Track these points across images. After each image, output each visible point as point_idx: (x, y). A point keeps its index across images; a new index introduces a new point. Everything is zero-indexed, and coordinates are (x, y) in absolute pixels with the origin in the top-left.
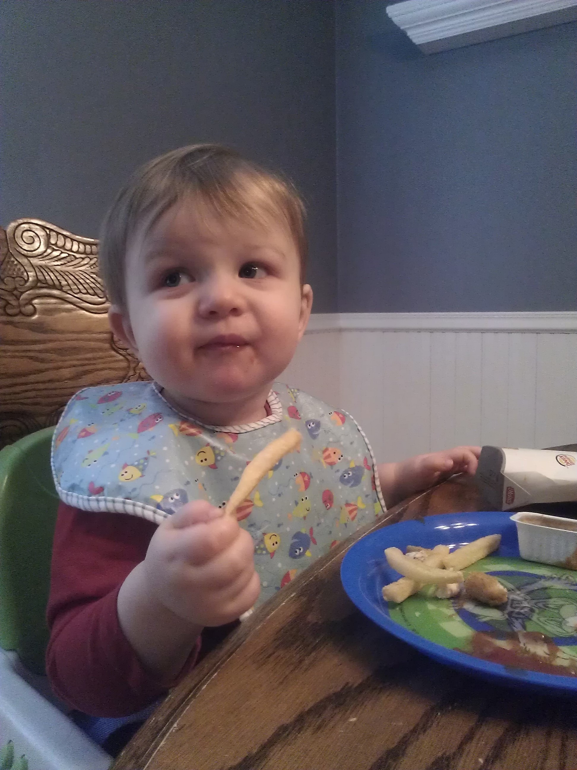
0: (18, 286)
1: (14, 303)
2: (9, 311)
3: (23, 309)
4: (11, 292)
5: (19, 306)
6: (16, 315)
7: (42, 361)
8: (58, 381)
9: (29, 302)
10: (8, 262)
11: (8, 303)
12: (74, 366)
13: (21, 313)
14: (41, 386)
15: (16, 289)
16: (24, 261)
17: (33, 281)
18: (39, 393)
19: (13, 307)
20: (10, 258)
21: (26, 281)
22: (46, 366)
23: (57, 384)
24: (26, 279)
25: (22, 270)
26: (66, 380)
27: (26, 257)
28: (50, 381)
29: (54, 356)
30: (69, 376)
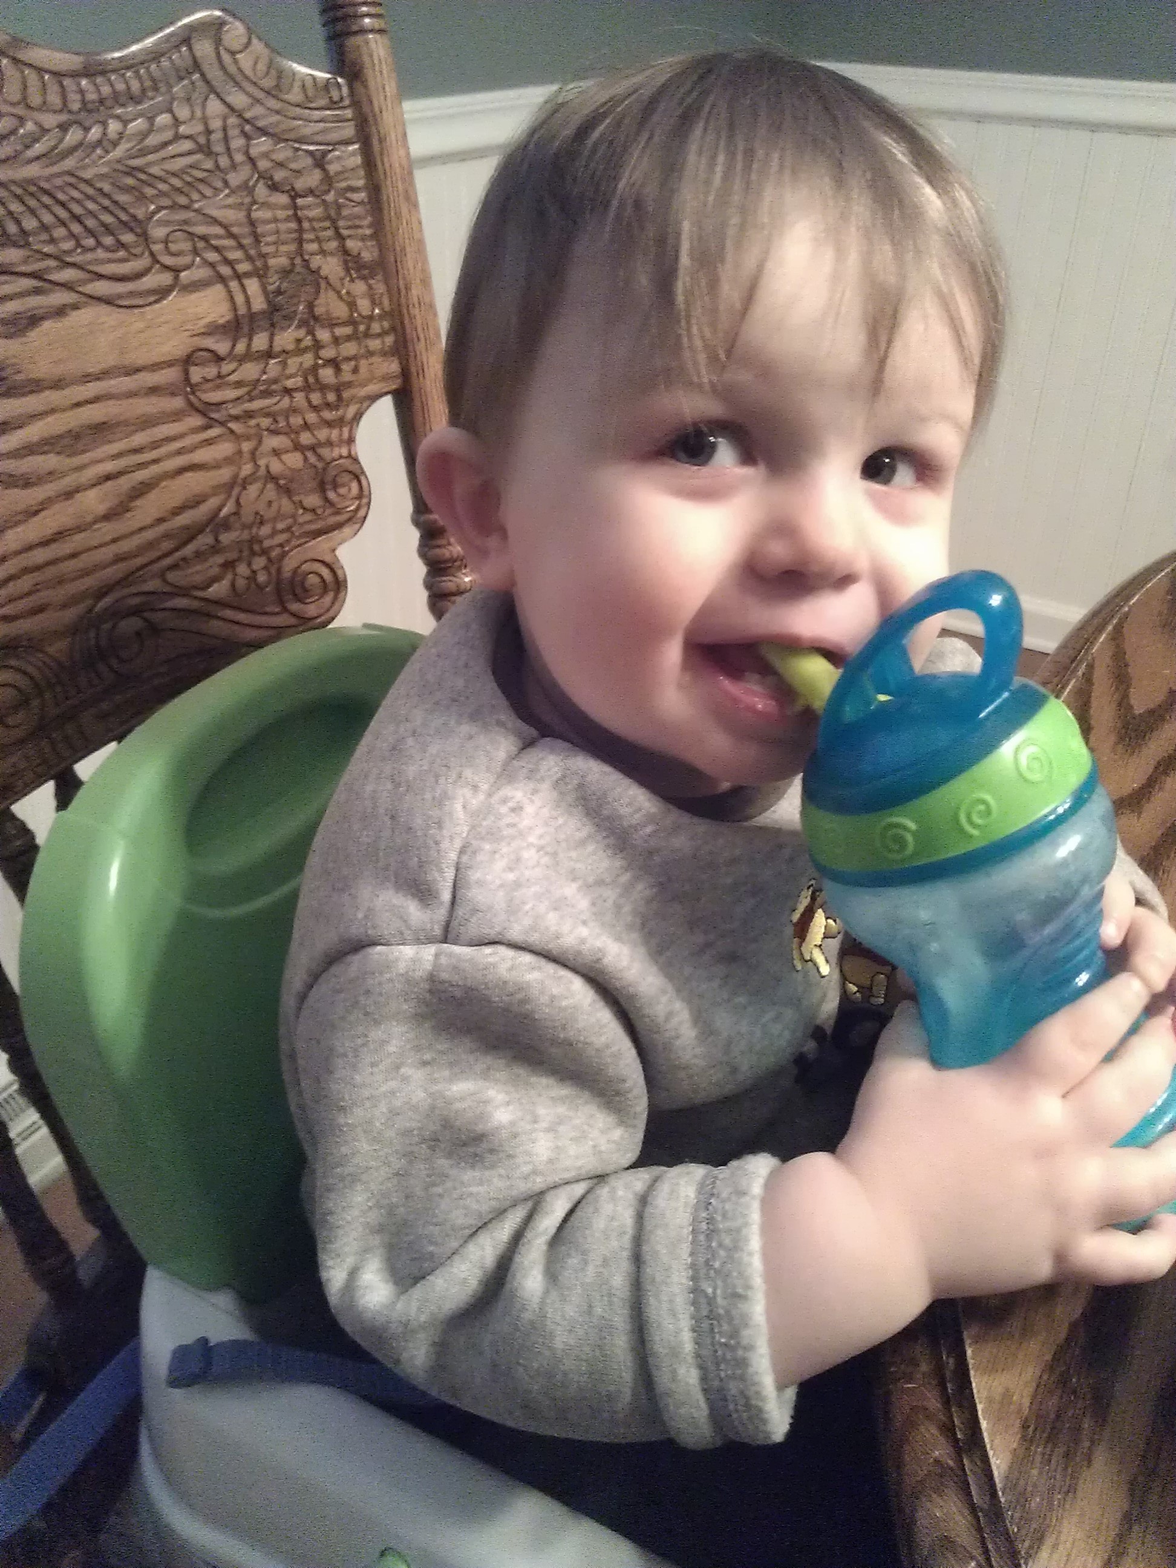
7: (26, 482)
8: (79, 529)
12: (108, 477)
14: (40, 556)
18: (37, 577)
22: (38, 494)
23: (78, 541)
26: (95, 522)
28: (59, 536)
29: (49, 461)
30: (101, 509)
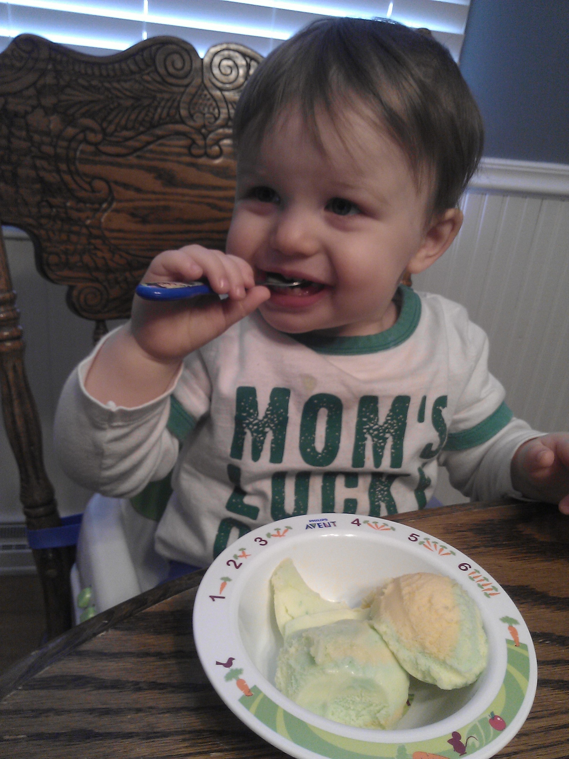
0: (207, 123)
1: (201, 142)
2: (195, 151)
3: (209, 151)
4: (198, 130)
5: (206, 146)
6: (200, 156)
7: (221, 210)
9: (217, 142)
10: (201, 95)
11: (194, 142)
13: (206, 155)
14: (216, 236)
15: (204, 126)
16: (218, 93)
17: (224, 119)
19: (199, 147)
20: (203, 91)
21: (216, 119)
24: (217, 115)
25: (214, 104)
27: (221, 90)
